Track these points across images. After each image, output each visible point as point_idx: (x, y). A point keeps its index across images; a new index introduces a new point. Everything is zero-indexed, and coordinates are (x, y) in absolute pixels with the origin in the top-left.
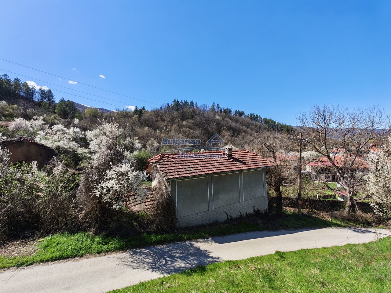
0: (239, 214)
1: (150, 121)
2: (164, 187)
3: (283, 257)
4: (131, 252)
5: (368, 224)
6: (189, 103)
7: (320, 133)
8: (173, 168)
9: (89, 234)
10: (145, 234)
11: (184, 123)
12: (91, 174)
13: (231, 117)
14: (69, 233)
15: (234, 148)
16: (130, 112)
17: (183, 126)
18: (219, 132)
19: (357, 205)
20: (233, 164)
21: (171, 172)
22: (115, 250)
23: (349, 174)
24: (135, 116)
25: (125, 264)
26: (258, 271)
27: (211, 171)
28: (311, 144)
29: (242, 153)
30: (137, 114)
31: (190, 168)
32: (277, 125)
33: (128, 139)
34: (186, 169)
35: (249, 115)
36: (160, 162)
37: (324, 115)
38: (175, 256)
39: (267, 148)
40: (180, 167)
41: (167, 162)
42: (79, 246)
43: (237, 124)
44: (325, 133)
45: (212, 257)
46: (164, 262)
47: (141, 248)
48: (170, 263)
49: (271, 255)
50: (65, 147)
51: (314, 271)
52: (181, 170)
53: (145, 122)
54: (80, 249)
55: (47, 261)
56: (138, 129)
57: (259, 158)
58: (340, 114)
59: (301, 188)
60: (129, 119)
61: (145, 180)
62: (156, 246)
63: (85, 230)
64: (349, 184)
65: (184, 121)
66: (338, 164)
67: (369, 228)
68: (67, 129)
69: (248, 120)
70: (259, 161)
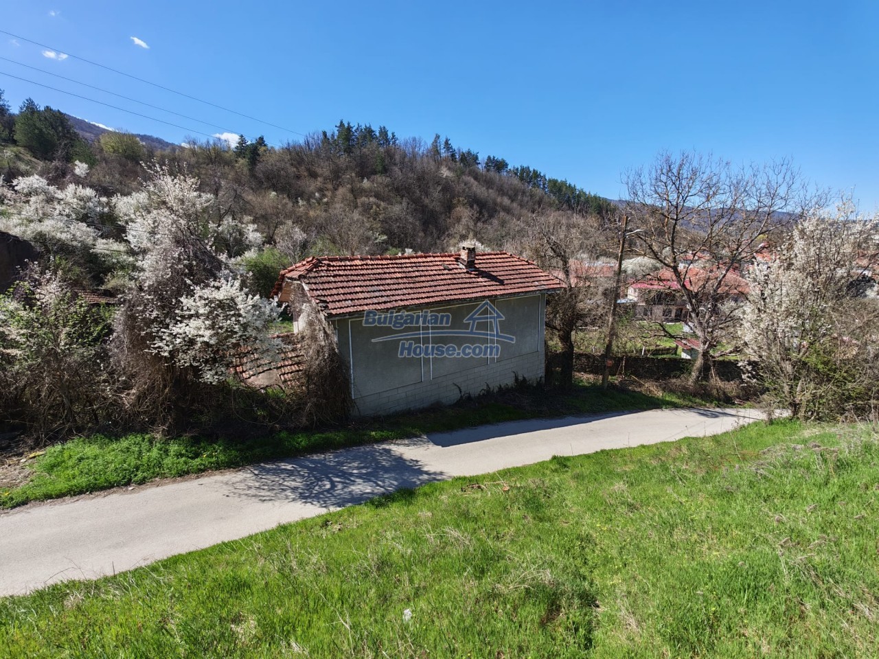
0: (485, 388)
1: (279, 176)
2: (321, 335)
3: (565, 466)
4: (255, 470)
5: (727, 401)
6: (378, 134)
7: (666, 217)
8: (341, 291)
9: (154, 438)
10: (283, 435)
11: (366, 183)
12: (139, 305)
13: (477, 174)
14: (106, 436)
15: (480, 247)
16: (226, 149)
17: (363, 192)
18: (449, 207)
19: (714, 366)
20: (478, 282)
21: (337, 301)
22: (219, 467)
23: (709, 306)
24: (241, 161)
25: (242, 493)
26: (515, 491)
27: (427, 297)
28: (645, 241)
29: (497, 258)
30: (244, 157)
31: (380, 291)
32: (579, 196)
33: (228, 221)
34: (372, 294)
35: (517, 169)
36: (311, 278)
37: (679, 177)
38: (352, 474)
39: (551, 248)
40: (358, 289)
41: (328, 276)
42: (133, 462)
43: (490, 191)
44: (675, 217)
45: (427, 473)
46: (328, 486)
47: (275, 462)
48: (340, 486)
49: (542, 464)
50: (59, 236)
51: (619, 486)
52: (361, 296)
53: (268, 179)
54: (137, 468)
55: (60, 495)
56: (250, 197)
57: (533, 271)
58: (712, 174)
59: (613, 334)
60: (226, 167)
61: (275, 319)
62: (308, 456)
63: (143, 430)
64: (706, 325)
65: (365, 180)
66: (691, 285)
67: (728, 407)
68: (58, 188)
69: (516, 181)
70: (533, 277)
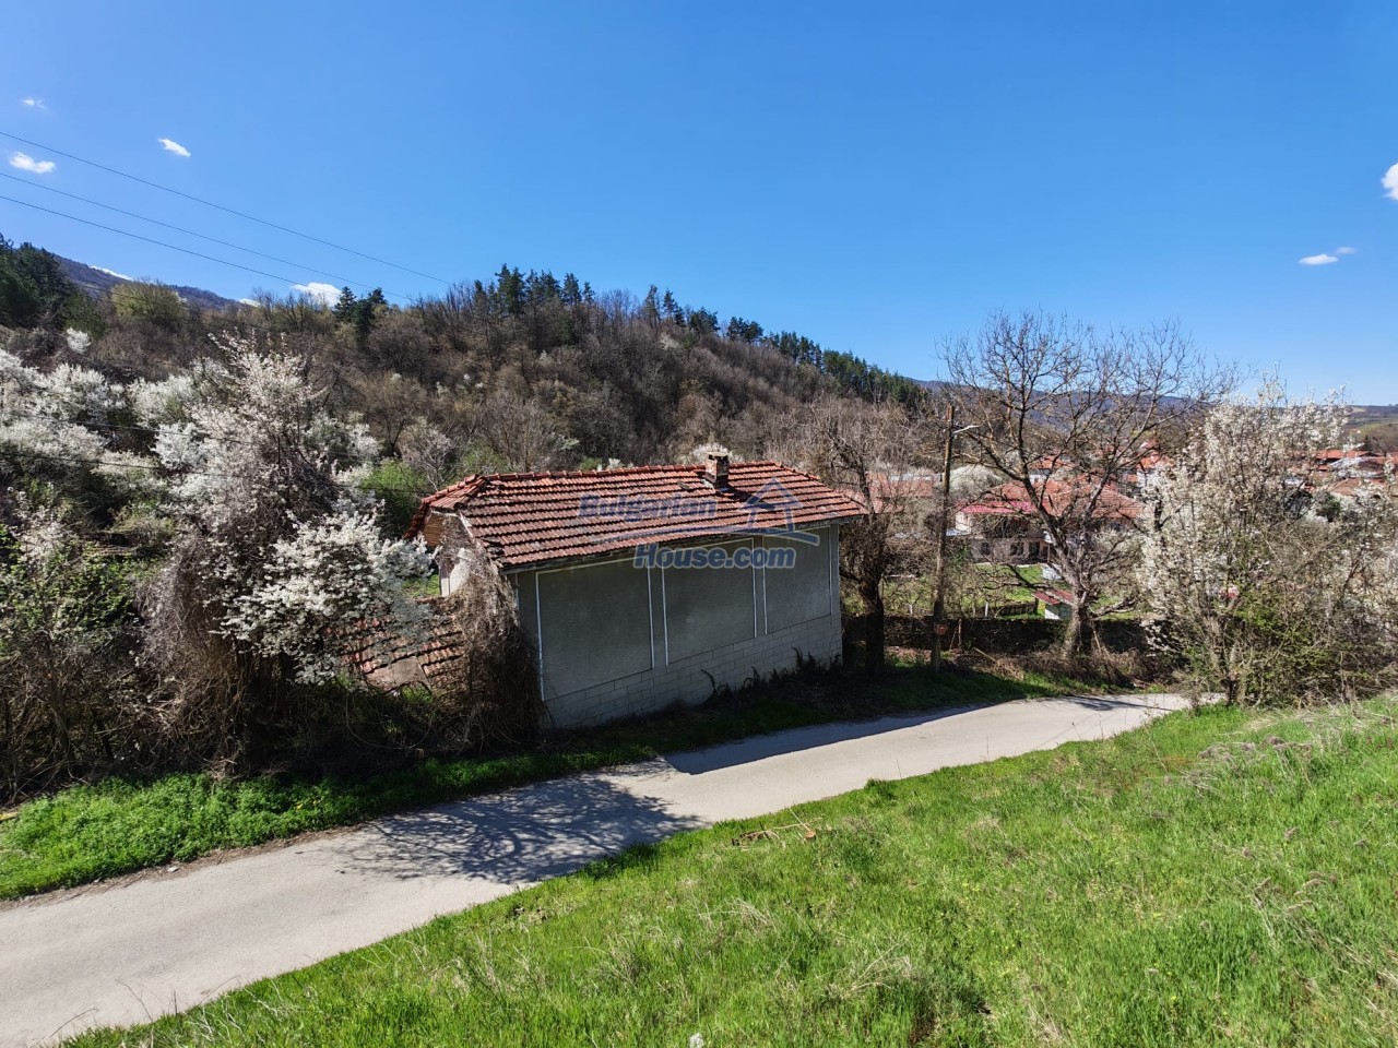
0: (751, 675)
1: (406, 349)
2: (492, 598)
3: (891, 796)
4: (385, 826)
5: (1121, 683)
6: (562, 285)
7: (1007, 405)
8: (523, 527)
9: (211, 781)
10: (432, 764)
11: (545, 359)
13: (716, 344)
14: (126, 780)
16: (320, 309)
17: (540, 372)
18: (675, 395)
19: (1097, 629)
21: (516, 543)
22: (324, 824)
23: (1082, 538)
24: (345, 326)
25: (368, 865)
26: (825, 839)
28: (980, 442)
29: (761, 472)
30: (350, 321)
31: (583, 525)
32: (872, 376)
33: (322, 421)
34: (572, 531)
35: (777, 337)
36: (474, 507)
37: (1021, 347)
38: (547, 826)
39: (842, 455)
40: (549, 524)
41: (500, 504)
42: (176, 824)
43: (737, 370)
44: (1022, 407)
45: (671, 819)
46: (511, 848)
47: (419, 811)
48: (530, 848)
49: (853, 795)
50: (39, 447)
51: (985, 822)
52: (554, 534)
53: (387, 353)
54: (184, 833)
55: (49, 887)
56: (358, 381)
57: (818, 489)
58: (1069, 344)
59: (944, 585)
60: (320, 337)
61: (422, 573)
62: (474, 799)
63: (193, 767)
64: (1080, 566)
65: (544, 354)
66: (1052, 505)
67: (1124, 693)
69: (775, 355)
70: (818, 499)
